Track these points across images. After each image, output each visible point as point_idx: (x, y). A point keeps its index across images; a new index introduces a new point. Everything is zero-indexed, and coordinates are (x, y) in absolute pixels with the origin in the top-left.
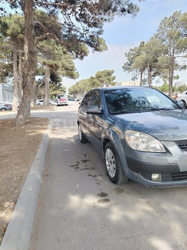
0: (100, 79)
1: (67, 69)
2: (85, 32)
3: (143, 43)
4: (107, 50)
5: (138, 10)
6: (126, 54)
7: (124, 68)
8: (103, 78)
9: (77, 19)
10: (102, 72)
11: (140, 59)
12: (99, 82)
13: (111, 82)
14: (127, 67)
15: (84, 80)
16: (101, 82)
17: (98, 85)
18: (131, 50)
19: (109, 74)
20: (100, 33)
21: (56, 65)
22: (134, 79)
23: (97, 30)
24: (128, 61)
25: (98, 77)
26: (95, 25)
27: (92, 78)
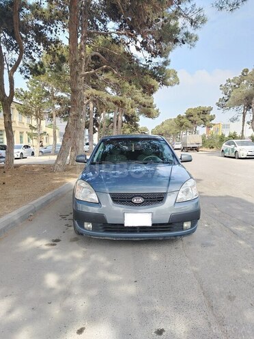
0: (192, 118)
1: (144, 106)
2: (148, 64)
3: (247, 71)
4: (178, 84)
5: (196, 39)
6: (221, 86)
7: (219, 105)
8: (196, 118)
9: (138, 49)
10: (195, 109)
11: (237, 94)
12: (189, 123)
13: (207, 123)
14: (222, 105)
15: (171, 119)
16: (192, 122)
17: (187, 126)
18: (229, 81)
19: (205, 112)
20: (165, 63)
21: (121, 102)
22: (233, 120)
23: (163, 60)
24: (225, 96)
25: (189, 116)
26: (161, 54)
27: (179, 117)
